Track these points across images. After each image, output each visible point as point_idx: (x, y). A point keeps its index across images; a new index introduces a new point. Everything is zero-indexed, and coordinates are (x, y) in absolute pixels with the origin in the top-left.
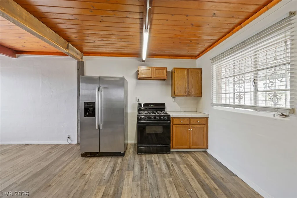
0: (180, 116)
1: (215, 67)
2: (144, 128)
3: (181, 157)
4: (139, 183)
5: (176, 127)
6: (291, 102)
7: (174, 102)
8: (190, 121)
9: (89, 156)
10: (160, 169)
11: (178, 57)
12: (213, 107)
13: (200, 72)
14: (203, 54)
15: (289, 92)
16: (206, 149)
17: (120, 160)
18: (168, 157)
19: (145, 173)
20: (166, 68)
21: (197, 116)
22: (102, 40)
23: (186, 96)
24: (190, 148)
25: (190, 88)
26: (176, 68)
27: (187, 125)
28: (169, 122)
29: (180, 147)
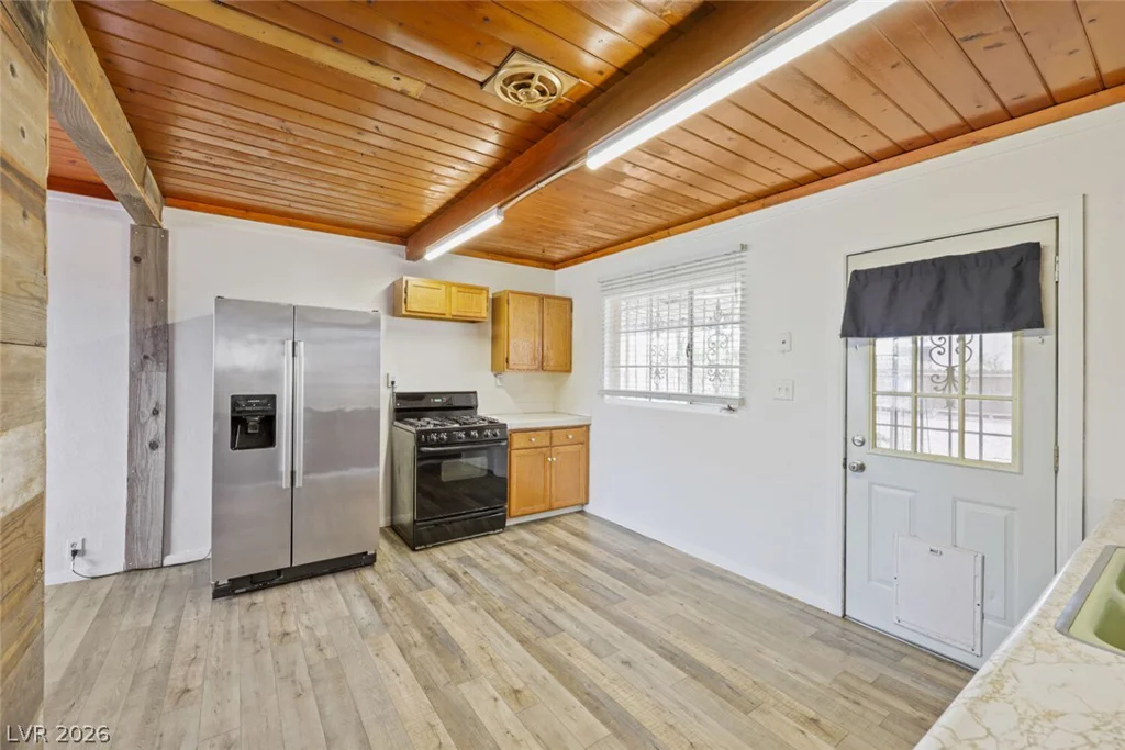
0: (529, 427)
1: (608, 303)
2: (437, 469)
3: (535, 533)
4: (474, 603)
5: (519, 456)
6: (741, 387)
7: (498, 387)
8: (551, 438)
9: (244, 590)
10: (502, 567)
11: (513, 260)
12: (603, 396)
13: (568, 308)
14: (576, 263)
15: (737, 370)
16: (583, 505)
17: (367, 575)
18: (503, 538)
19: (472, 582)
20: (487, 290)
21: (565, 424)
22: (311, 185)
23: (537, 370)
24: (551, 509)
25: (545, 349)
26: (513, 292)
27: (544, 449)
28: (504, 443)
29: (529, 509)
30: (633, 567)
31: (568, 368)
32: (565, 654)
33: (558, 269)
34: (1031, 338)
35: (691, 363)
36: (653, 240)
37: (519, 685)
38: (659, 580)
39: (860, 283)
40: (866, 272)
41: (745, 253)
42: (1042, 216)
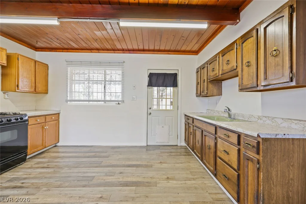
0: (36, 115)
1: (69, 69)
6: (122, 98)
8: (46, 119)
14: (51, 51)
15: (120, 93)
16: (57, 143)
20: (6, 50)
23: (33, 92)
24: (45, 148)
26: (20, 55)
27: (43, 124)
28: (27, 122)
29: (36, 150)
30: (95, 154)
31: (47, 92)
32: (103, 181)
33: (38, 51)
34: (175, 89)
35: (105, 91)
36: (92, 52)
37: (100, 196)
38: (106, 154)
39: (151, 76)
40: (152, 73)
41: (124, 64)
42: (176, 69)
